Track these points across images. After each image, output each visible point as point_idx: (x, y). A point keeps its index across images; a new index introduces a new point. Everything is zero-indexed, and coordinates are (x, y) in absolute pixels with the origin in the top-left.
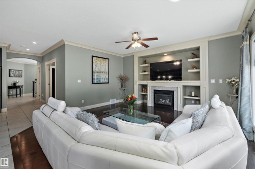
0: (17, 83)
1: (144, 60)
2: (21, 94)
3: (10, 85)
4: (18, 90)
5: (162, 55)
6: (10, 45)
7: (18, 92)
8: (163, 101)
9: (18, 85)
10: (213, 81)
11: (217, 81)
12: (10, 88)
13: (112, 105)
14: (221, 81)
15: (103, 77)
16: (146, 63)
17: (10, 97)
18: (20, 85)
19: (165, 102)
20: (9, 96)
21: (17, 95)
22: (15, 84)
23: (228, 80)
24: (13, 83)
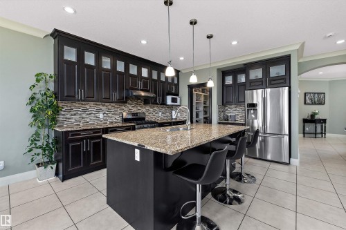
0: (316, 114)
2: (323, 133)
3: (306, 117)
4: (319, 126)
6: (303, 45)
7: (319, 130)
9: (317, 117)
12: (305, 121)
17: (306, 135)
18: (321, 118)
20: (304, 133)
21: (316, 134)
22: (313, 116)
24: (310, 113)
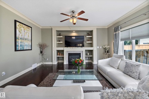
1: (59, 33)
5: (71, 32)
8: (74, 60)
10: (98, 47)
11: (100, 47)
13: (34, 70)
14: (101, 47)
15: (27, 44)
16: (60, 36)
19: (75, 60)
23: (104, 47)
